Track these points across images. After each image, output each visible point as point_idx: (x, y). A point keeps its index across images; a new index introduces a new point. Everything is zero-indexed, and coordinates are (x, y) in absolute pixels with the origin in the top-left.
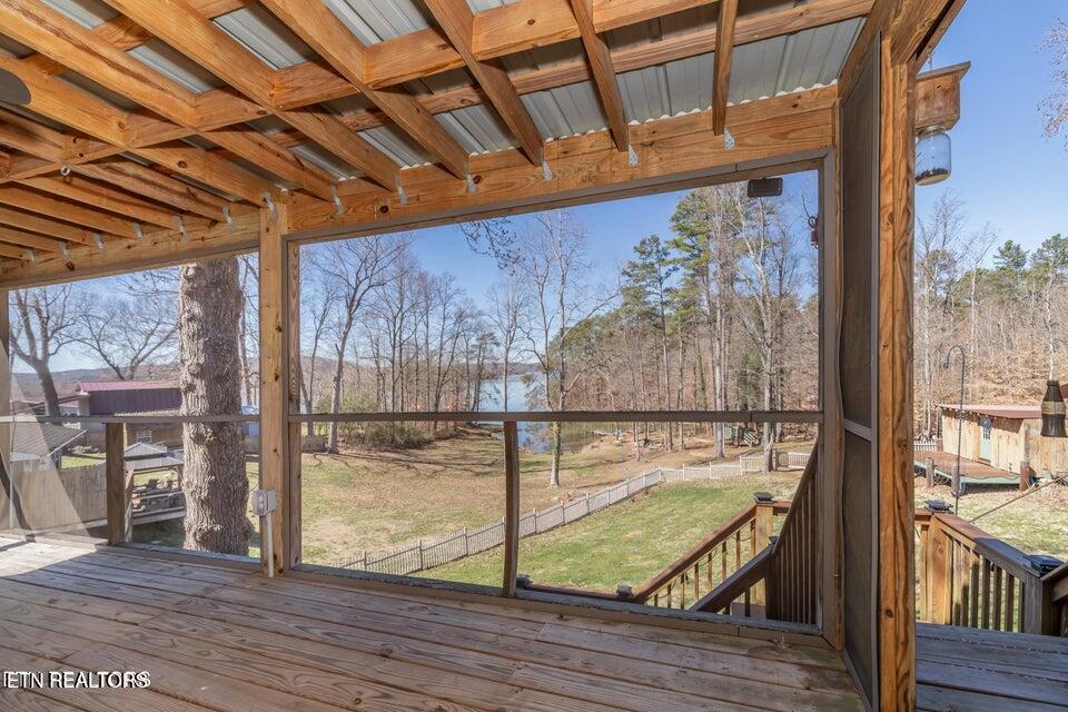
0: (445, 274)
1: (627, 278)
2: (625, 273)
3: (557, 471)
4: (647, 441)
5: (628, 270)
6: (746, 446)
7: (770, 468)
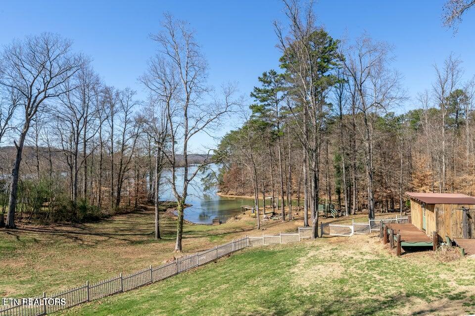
0: (127, 90)
1: (254, 98)
2: (252, 95)
3: (180, 240)
4: (274, 214)
5: (255, 93)
6: (332, 217)
7: (316, 236)
